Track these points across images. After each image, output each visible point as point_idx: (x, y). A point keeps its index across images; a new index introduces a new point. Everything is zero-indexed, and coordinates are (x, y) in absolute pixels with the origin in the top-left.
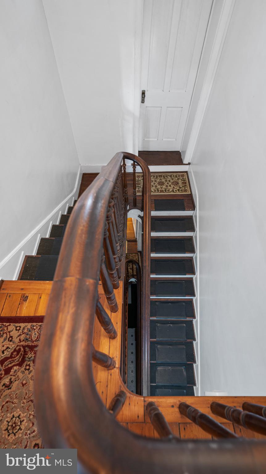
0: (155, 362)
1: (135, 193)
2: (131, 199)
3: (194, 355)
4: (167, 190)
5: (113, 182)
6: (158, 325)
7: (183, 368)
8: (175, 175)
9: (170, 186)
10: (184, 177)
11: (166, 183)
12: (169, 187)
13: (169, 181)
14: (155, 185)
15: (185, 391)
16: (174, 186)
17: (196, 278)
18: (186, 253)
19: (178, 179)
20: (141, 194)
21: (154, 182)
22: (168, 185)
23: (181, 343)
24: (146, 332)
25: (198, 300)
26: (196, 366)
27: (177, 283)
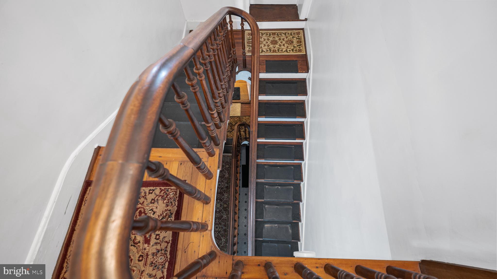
0: (262, 220)
1: (244, 53)
2: (240, 60)
3: (299, 215)
4: (280, 49)
5: (193, 49)
6: (266, 187)
7: (289, 226)
8: (290, 33)
9: (284, 45)
10: (300, 35)
11: (279, 42)
12: (282, 47)
13: (283, 39)
14: (268, 44)
15: (290, 246)
16: (288, 46)
17: (306, 143)
18: (297, 117)
19: (293, 37)
20: (250, 54)
21: (266, 40)
22: (282, 44)
23: (288, 204)
24: (252, 194)
25: (306, 165)
26: (301, 224)
27: (287, 147)
